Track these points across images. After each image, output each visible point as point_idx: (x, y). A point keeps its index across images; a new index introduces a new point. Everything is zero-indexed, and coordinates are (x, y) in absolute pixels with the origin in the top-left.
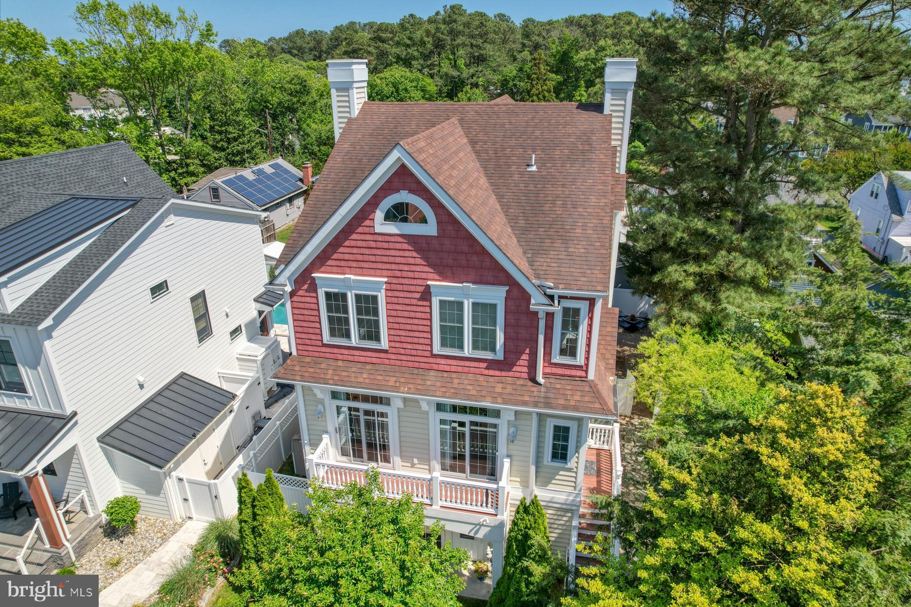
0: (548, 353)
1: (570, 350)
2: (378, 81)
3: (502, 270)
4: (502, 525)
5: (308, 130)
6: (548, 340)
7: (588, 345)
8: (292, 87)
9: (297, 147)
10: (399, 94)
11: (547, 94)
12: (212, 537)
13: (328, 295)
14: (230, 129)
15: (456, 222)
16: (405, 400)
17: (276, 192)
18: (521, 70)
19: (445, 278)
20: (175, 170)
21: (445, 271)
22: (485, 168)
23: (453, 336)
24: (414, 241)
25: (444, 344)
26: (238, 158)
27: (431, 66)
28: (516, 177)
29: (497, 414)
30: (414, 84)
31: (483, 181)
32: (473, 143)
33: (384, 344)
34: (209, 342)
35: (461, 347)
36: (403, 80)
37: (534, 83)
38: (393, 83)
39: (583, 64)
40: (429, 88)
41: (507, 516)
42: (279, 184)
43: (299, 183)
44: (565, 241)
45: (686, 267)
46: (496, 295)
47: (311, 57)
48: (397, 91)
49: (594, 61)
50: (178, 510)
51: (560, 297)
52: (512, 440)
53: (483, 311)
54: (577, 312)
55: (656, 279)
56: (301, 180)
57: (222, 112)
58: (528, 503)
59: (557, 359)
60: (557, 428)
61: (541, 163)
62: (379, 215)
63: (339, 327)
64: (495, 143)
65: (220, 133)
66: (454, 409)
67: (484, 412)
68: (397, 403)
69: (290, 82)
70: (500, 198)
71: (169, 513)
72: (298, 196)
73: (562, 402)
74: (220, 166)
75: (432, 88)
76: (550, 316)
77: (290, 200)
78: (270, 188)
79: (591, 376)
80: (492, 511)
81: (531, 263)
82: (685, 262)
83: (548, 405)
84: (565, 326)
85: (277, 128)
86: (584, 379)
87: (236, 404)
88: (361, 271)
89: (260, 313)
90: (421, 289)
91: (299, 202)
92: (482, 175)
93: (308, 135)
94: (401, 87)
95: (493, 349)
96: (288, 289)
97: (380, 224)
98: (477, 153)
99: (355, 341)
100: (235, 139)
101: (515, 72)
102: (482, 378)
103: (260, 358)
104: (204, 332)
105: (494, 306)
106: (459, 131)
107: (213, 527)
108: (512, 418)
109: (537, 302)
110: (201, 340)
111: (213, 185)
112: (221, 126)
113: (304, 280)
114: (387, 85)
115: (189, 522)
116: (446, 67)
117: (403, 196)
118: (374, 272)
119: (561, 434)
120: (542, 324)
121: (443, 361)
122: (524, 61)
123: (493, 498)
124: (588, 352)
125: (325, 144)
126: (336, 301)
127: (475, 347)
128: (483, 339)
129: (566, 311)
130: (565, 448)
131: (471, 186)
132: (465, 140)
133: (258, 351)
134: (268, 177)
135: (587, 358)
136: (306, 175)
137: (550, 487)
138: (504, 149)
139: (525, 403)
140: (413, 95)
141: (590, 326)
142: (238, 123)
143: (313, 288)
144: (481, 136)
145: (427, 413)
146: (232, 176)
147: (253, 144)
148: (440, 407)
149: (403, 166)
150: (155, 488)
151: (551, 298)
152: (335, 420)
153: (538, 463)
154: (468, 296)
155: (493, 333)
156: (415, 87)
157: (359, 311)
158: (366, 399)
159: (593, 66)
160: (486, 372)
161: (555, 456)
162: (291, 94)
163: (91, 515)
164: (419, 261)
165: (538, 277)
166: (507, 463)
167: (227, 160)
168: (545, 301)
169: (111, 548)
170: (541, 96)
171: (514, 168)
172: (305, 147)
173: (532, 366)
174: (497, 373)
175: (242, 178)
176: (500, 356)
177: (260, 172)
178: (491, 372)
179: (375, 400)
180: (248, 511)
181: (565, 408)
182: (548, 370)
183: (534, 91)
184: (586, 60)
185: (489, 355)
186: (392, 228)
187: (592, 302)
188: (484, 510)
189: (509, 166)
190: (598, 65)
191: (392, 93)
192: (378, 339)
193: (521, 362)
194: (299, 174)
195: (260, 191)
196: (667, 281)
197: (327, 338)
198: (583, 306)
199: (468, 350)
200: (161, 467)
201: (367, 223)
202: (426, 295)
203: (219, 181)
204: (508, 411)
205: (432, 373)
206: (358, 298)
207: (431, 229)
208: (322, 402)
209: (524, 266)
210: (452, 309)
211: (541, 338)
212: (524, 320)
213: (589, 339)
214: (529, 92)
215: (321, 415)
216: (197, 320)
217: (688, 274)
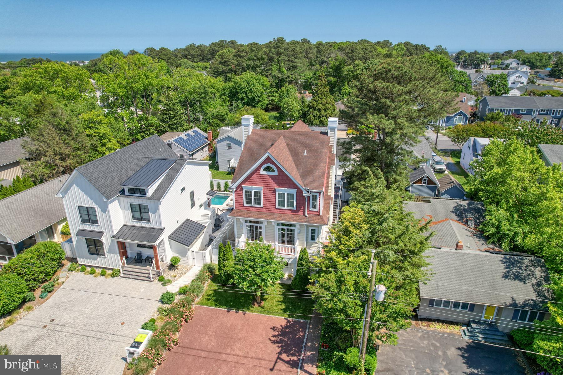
0: (308, 208)
1: (315, 207)
2: (239, 80)
3: (295, 184)
4: (296, 258)
5: (207, 111)
6: (308, 204)
7: (319, 205)
8: (200, 91)
9: (201, 120)
10: (250, 87)
11: (326, 93)
12: (206, 267)
13: (246, 192)
14: (171, 112)
15: (283, 171)
16: (268, 222)
17: (197, 145)
18: (315, 74)
19: (279, 186)
20: (144, 132)
21: (280, 185)
22: (291, 154)
23: (282, 203)
24: (271, 177)
25: (279, 205)
26: (175, 127)
27: (267, 71)
28: (300, 157)
29: (294, 226)
30: (258, 81)
31: (291, 158)
32: (288, 145)
33: (262, 206)
34: (194, 208)
35: (284, 206)
36: (252, 79)
37: (320, 87)
38: (247, 81)
39: (347, 73)
40: (266, 83)
41: (297, 256)
42: (197, 141)
43: (206, 140)
44: (313, 176)
45: (361, 182)
46: (294, 191)
47: (198, 60)
48: (249, 84)
49: (352, 72)
50: (191, 262)
51: (311, 192)
52: (299, 234)
53: (290, 196)
54: (316, 196)
55: (351, 186)
56: (207, 138)
57: (167, 104)
58: (303, 249)
59: (311, 209)
60: (312, 230)
61: (308, 152)
62: (262, 169)
63: (249, 201)
64: (294, 145)
65: (166, 114)
66: (282, 225)
67: (291, 225)
68: (265, 223)
69: (199, 88)
70: (295, 163)
71: (188, 263)
72: (206, 146)
73: (312, 221)
74: (167, 131)
75: (268, 84)
76: (309, 197)
77: (203, 148)
78: (194, 143)
79: (321, 214)
80: (292, 254)
81: (303, 183)
82: (361, 181)
83: (309, 222)
84: (313, 200)
85: (193, 111)
86: (319, 215)
87: (205, 230)
88: (256, 184)
89: (208, 199)
90: (273, 190)
91: (206, 149)
92: (290, 156)
93: (207, 114)
94: (251, 83)
95: (293, 207)
96: (235, 190)
97: (262, 172)
98: (289, 148)
99: (253, 205)
100: (173, 117)
101: (311, 75)
102: (290, 215)
103: (210, 215)
104: (193, 205)
105: (293, 195)
106: (284, 141)
107: (205, 266)
108: (299, 227)
109: (305, 193)
110: (192, 208)
111: (169, 142)
112: (166, 111)
113: (239, 187)
114: (244, 82)
115: (194, 267)
116: (275, 72)
117: (269, 165)
118: (260, 185)
119: (313, 231)
120: (306, 199)
121: (279, 210)
122: (317, 70)
123: (293, 250)
124: (319, 207)
125: (215, 118)
126: (248, 193)
127: (288, 206)
128: (290, 204)
129: (313, 196)
130: (315, 236)
131: (287, 161)
132: (285, 144)
133: (209, 213)
134: (192, 137)
135: (319, 209)
136: (209, 136)
137: (311, 249)
138: (297, 147)
139: (302, 222)
140: (257, 87)
141: (320, 200)
142: (175, 110)
143: (242, 189)
144: (290, 143)
145: (274, 226)
146: (177, 138)
147: (182, 119)
148: (278, 224)
149: (269, 157)
150: (184, 254)
151: (308, 192)
152: (245, 229)
153: (307, 241)
154: (286, 192)
155: (293, 202)
156: (258, 83)
157: (255, 196)
158: (256, 222)
159: (352, 74)
160: (291, 213)
161: (312, 239)
162: (199, 94)
163: (165, 262)
164: (272, 182)
165: (305, 186)
166: (298, 241)
167: (169, 127)
168: (307, 193)
169: (172, 273)
170: (323, 94)
171: (300, 154)
172: (206, 120)
173: (304, 211)
174: (294, 213)
175: (181, 138)
176: (295, 208)
177: (188, 135)
178: (293, 213)
179: (259, 222)
180: (222, 254)
181: (313, 223)
182: (309, 213)
183: (319, 92)
184: (349, 71)
185: (292, 208)
186: (265, 173)
187: (320, 193)
188: (291, 254)
189: (298, 153)
190: (355, 73)
191: (246, 86)
192: (260, 204)
193: (301, 210)
194: (206, 135)
195: (190, 145)
196: (354, 187)
197: (245, 204)
198: (317, 194)
199: (286, 207)
200: (188, 246)
201: (258, 171)
202: (274, 191)
203: (172, 140)
204: (298, 224)
205: (276, 214)
206: (255, 192)
207: (276, 173)
208: (242, 224)
209: (301, 183)
210: (282, 195)
211: (306, 203)
212: (301, 198)
213: (320, 203)
214: (317, 92)
215: (242, 228)
216: (191, 200)
217: (362, 185)
